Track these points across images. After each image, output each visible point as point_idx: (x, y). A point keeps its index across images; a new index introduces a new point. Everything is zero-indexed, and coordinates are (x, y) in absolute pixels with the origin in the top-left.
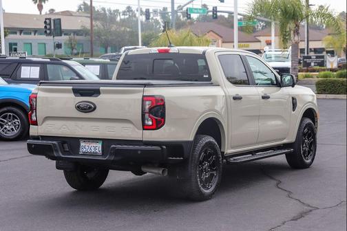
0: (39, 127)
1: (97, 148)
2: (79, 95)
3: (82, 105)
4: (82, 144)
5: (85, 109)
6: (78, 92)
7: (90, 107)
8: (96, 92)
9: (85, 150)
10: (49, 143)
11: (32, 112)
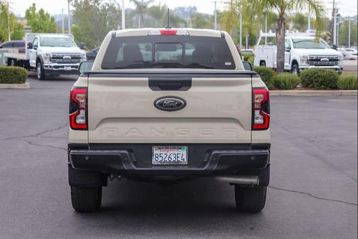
1: (182, 155)
2: (158, 88)
3: (167, 101)
4: (156, 151)
6: (154, 84)
7: (179, 104)
9: (160, 159)
10: (116, 152)
11: (79, 113)
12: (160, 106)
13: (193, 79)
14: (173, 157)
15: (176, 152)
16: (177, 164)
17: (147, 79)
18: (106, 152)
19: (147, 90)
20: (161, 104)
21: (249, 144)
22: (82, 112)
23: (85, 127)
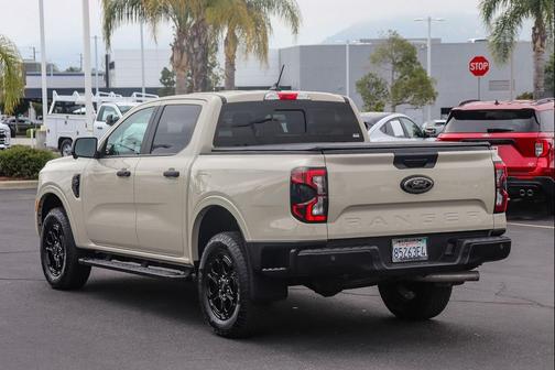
0: (329, 225)
1: (420, 249)
2: (404, 166)
3: (416, 181)
4: (396, 246)
5: (421, 188)
6: (401, 161)
7: (428, 184)
8: (430, 160)
9: (400, 255)
10: (365, 248)
11: (317, 201)
12: (408, 187)
13: (439, 153)
14: (412, 251)
15: (415, 245)
16: (417, 260)
17: (392, 155)
18: (355, 249)
19: (392, 167)
20: (410, 185)
21: (488, 231)
22: (321, 199)
23: (323, 219)
